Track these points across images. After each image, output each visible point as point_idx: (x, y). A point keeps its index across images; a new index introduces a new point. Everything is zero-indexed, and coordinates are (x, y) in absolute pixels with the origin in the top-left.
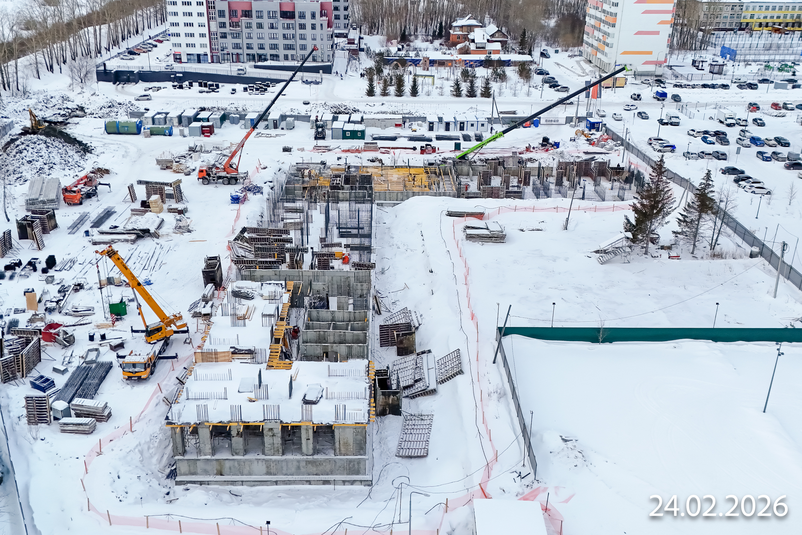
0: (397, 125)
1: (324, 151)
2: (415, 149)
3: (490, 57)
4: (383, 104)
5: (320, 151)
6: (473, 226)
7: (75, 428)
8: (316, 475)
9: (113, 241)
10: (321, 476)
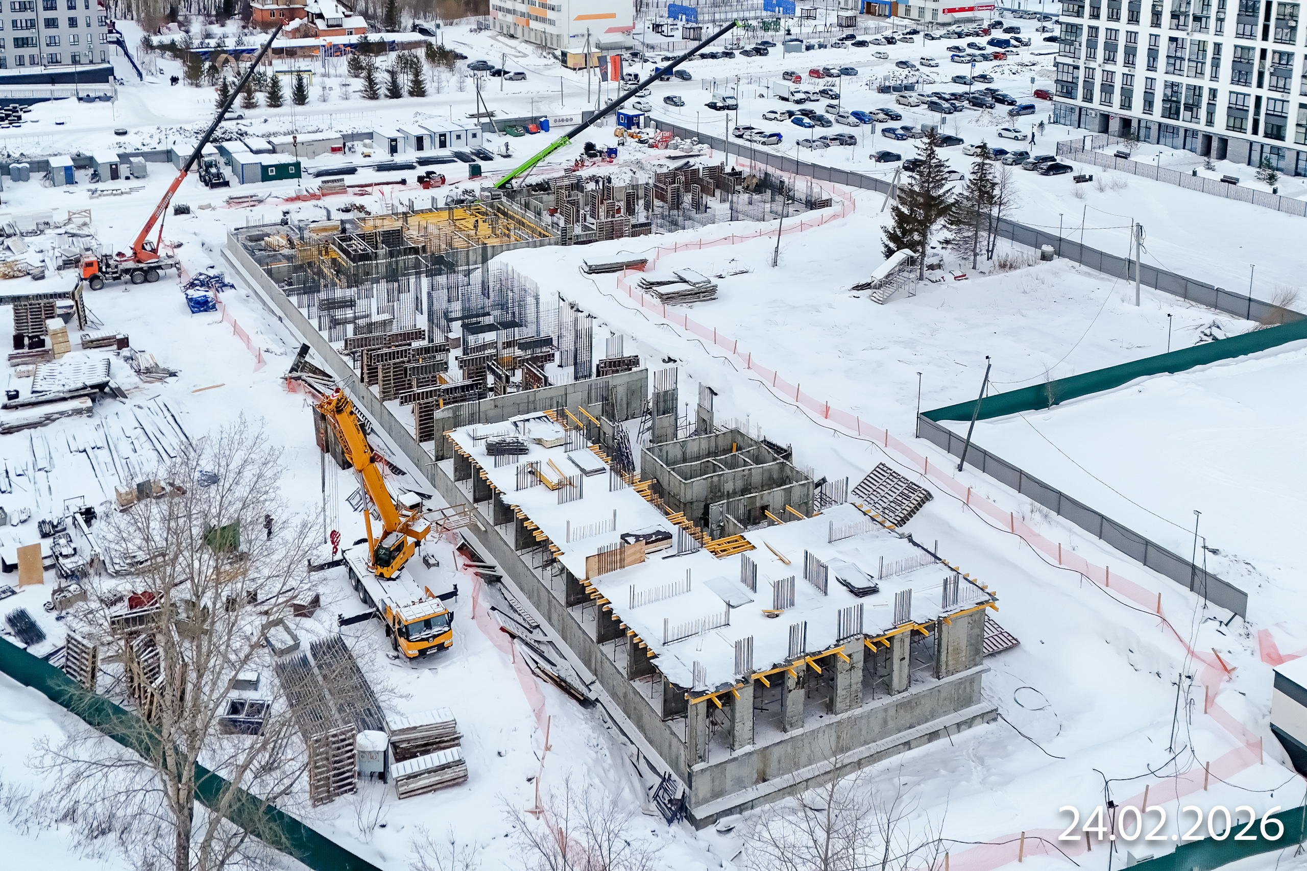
0: (334, 150)
1: (252, 203)
2: (403, 182)
3: (366, 38)
4: (266, 121)
5: (245, 205)
6: (659, 280)
7: (435, 779)
8: (910, 727)
9: (48, 419)
10: (918, 728)
